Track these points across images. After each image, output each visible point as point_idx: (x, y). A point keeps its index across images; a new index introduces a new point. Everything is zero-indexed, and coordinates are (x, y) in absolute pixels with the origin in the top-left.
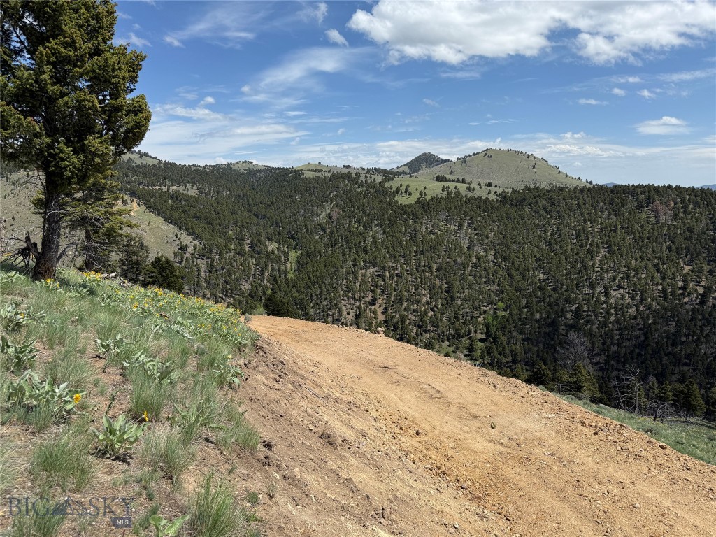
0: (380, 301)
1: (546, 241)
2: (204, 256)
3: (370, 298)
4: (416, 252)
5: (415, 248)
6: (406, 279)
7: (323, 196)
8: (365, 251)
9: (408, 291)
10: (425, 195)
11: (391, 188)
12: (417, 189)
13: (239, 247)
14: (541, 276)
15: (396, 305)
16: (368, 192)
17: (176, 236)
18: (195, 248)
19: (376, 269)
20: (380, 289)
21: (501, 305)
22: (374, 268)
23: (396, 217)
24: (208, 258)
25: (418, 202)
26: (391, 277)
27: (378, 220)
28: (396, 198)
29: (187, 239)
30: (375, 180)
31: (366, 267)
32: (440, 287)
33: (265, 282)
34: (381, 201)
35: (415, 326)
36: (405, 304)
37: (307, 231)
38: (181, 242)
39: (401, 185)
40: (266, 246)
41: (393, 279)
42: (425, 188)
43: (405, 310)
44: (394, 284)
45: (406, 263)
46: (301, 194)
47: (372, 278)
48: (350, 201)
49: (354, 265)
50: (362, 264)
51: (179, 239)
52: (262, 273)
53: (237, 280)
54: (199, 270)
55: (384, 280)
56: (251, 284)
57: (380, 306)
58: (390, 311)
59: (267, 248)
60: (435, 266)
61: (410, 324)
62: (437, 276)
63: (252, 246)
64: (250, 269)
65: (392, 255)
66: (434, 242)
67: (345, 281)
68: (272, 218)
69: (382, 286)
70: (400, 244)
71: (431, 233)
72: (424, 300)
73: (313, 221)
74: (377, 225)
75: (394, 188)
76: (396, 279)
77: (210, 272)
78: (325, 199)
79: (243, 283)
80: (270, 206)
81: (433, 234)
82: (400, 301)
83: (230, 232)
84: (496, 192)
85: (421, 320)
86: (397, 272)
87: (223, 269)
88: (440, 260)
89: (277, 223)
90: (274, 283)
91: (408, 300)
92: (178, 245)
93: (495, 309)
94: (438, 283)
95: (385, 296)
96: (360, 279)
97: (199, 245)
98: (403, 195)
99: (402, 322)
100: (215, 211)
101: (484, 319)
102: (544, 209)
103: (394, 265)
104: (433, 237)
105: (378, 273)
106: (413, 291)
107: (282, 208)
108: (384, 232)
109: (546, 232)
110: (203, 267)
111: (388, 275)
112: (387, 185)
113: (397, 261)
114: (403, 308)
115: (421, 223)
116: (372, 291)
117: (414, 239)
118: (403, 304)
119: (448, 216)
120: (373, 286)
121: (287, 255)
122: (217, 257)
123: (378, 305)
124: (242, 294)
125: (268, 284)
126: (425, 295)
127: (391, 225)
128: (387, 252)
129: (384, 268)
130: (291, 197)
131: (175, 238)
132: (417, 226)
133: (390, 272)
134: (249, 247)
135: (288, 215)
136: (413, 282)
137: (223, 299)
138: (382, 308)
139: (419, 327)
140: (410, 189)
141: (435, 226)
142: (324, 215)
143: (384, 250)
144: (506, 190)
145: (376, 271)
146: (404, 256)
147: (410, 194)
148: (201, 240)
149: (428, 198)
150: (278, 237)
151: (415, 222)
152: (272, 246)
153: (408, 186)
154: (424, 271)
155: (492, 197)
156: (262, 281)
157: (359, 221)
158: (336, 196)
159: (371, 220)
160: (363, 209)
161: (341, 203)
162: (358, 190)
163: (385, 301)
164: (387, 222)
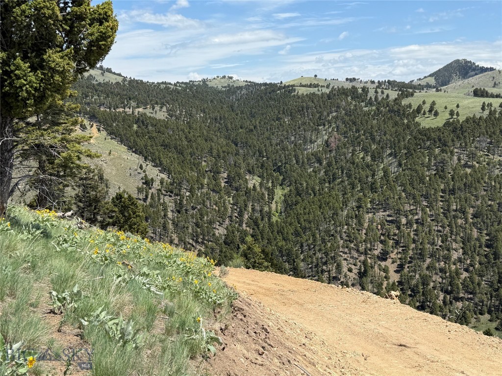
0: (393, 255)
2: (172, 192)
3: (379, 250)
4: (443, 191)
5: (442, 187)
6: (429, 226)
7: (320, 118)
8: (373, 189)
9: (433, 244)
10: (458, 114)
11: (410, 106)
12: (446, 108)
13: (214, 182)
15: (414, 262)
16: (378, 112)
17: (141, 167)
18: (162, 182)
19: (387, 213)
20: (393, 239)
22: (385, 211)
23: (417, 144)
24: (177, 195)
25: (447, 124)
26: (409, 224)
27: (391, 148)
28: (417, 119)
29: (153, 172)
30: (388, 96)
31: (374, 210)
32: (478, 239)
33: (244, 225)
34: (396, 124)
35: (442, 290)
36: (428, 261)
37: (297, 162)
38: (146, 176)
39: (424, 103)
40: (246, 181)
41: (411, 226)
42: (458, 106)
43: (428, 268)
44: (412, 234)
45: (430, 206)
46: (291, 115)
47: (382, 225)
48: (354, 123)
49: (359, 207)
50: (369, 205)
51: (144, 172)
52: (241, 214)
53: (211, 222)
54: (165, 210)
55: (398, 228)
56: (227, 229)
57: (393, 262)
58: (406, 270)
59: (247, 183)
60: (471, 211)
61: (434, 288)
62: (474, 224)
63: (229, 181)
64: (226, 209)
65: (409, 195)
66: (470, 179)
67: (346, 227)
68: (255, 146)
69: (395, 235)
70: (422, 180)
71: (466, 166)
72: (455, 256)
73: (306, 149)
74: (390, 155)
75: (415, 107)
76: (415, 226)
77: (179, 212)
78: (321, 121)
79: (217, 227)
80: (252, 130)
81: (469, 167)
82: (422, 256)
83: (204, 163)
85: (451, 284)
86: (416, 217)
87: (193, 208)
88: (479, 203)
89: (260, 152)
90: (255, 227)
91: (431, 256)
92: (142, 179)
94: (475, 233)
95: (400, 250)
96: (366, 225)
97: (166, 179)
98: (427, 115)
99: (423, 284)
100: (186, 138)
103: (412, 207)
104: (469, 171)
105: (391, 218)
106: (440, 243)
107: (267, 134)
108: (400, 165)
110: (171, 206)
111: (404, 221)
112: (405, 102)
113: (416, 203)
114: (426, 265)
115: (452, 153)
116: (382, 242)
117: (441, 173)
118: (424, 261)
119: (491, 143)
120: (383, 235)
121: (271, 193)
122: (188, 194)
123: (390, 260)
124: (216, 240)
125: (248, 229)
126: (456, 250)
127: (409, 155)
128: (404, 191)
129: (398, 212)
130: (278, 119)
131: (139, 171)
132: (446, 156)
133: (407, 217)
134: (226, 182)
135: (274, 142)
136: (439, 231)
137: (193, 246)
138: (396, 264)
139: (447, 292)
140: (436, 107)
141: (472, 156)
142: (319, 142)
143: (399, 188)
145: (389, 216)
146: (426, 197)
147: (436, 114)
148: (169, 173)
149: (462, 119)
150: (261, 170)
151: (443, 151)
152: (253, 181)
153: (434, 103)
154: (455, 217)
156: (241, 225)
157: (365, 150)
158: (336, 118)
159: (382, 148)
160: (371, 134)
161: (342, 126)
162: (366, 109)
163: (399, 256)
164: (404, 151)
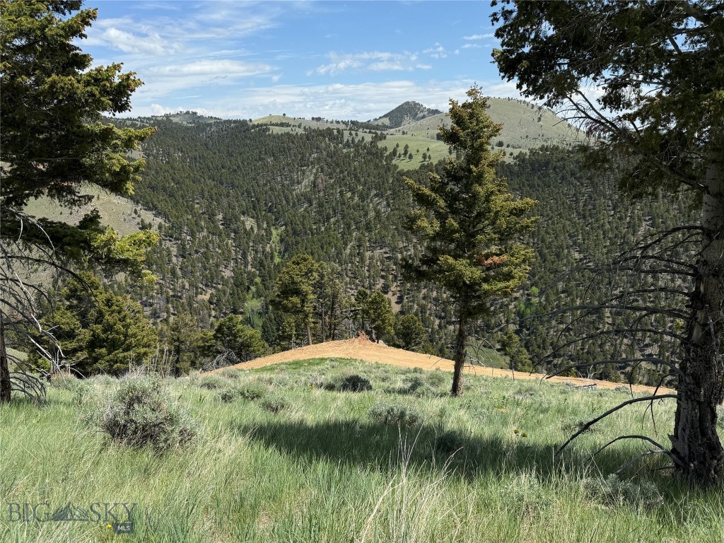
0: (393, 289)
1: (579, 214)
2: (172, 237)
3: (380, 285)
7: (302, 159)
8: (368, 228)
10: (430, 157)
11: (386, 149)
12: (418, 151)
13: (212, 225)
14: (577, 255)
15: (412, 293)
16: (357, 154)
17: (136, 212)
18: (160, 227)
19: (384, 250)
20: (392, 274)
21: (535, 290)
22: (381, 249)
23: (400, 186)
24: (178, 240)
25: (422, 167)
27: (376, 190)
28: (394, 162)
29: (148, 217)
30: (363, 138)
31: (372, 249)
33: (250, 267)
34: (377, 166)
35: (436, 316)
37: (288, 202)
38: (142, 221)
39: (398, 146)
40: (243, 222)
42: (428, 150)
43: (424, 298)
46: (273, 156)
47: (382, 262)
48: (338, 165)
49: (359, 246)
50: (368, 244)
51: (139, 216)
52: (244, 256)
53: (217, 266)
54: (169, 254)
55: (395, 263)
56: (233, 271)
57: (393, 295)
58: (405, 300)
59: (244, 224)
61: (430, 315)
63: (227, 222)
64: (229, 251)
65: (402, 233)
67: (350, 265)
68: (242, 187)
69: (393, 270)
73: (294, 190)
74: (376, 195)
75: (390, 150)
77: (183, 257)
78: (304, 163)
79: (224, 270)
80: (235, 171)
82: (418, 288)
83: (196, 206)
84: (511, 154)
85: (444, 310)
86: (409, 253)
87: (197, 252)
89: (249, 193)
90: (262, 268)
92: (138, 224)
93: (528, 295)
95: (399, 283)
96: (367, 262)
97: (163, 223)
98: (402, 158)
99: (422, 312)
100: (172, 179)
101: (515, 307)
102: (573, 174)
103: (405, 244)
105: (388, 255)
107: (252, 175)
108: (388, 205)
109: (577, 202)
110: (174, 250)
111: (399, 257)
112: (381, 144)
113: (409, 241)
114: (421, 295)
116: (383, 277)
120: (382, 270)
121: (269, 234)
122: (188, 238)
123: (390, 293)
124: (225, 282)
125: (253, 270)
127: (396, 195)
128: (396, 229)
129: (394, 249)
130: (262, 159)
131: (134, 215)
133: (401, 253)
134: (222, 224)
135: (261, 183)
137: (204, 290)
138: (396, 296)
139: (440, 318)
140: (410, 151)
142: (305, 182)
143: (391, 227)
144: (524, 151)
145: (386, 253)
147: (411, 157)
148: (166, 216)
149: (435, 162)
150: (252, 210)
152: (249, 223)
153: (407, 147)
155: (508, 160)
156: (246, 266)
157: (353, 191)
158: (319, 159)
159: (369, 189)
160: (356, 176)
161: (326, 167)
162: (345, 151)
163: (398, 289)
164: (389, 192)
